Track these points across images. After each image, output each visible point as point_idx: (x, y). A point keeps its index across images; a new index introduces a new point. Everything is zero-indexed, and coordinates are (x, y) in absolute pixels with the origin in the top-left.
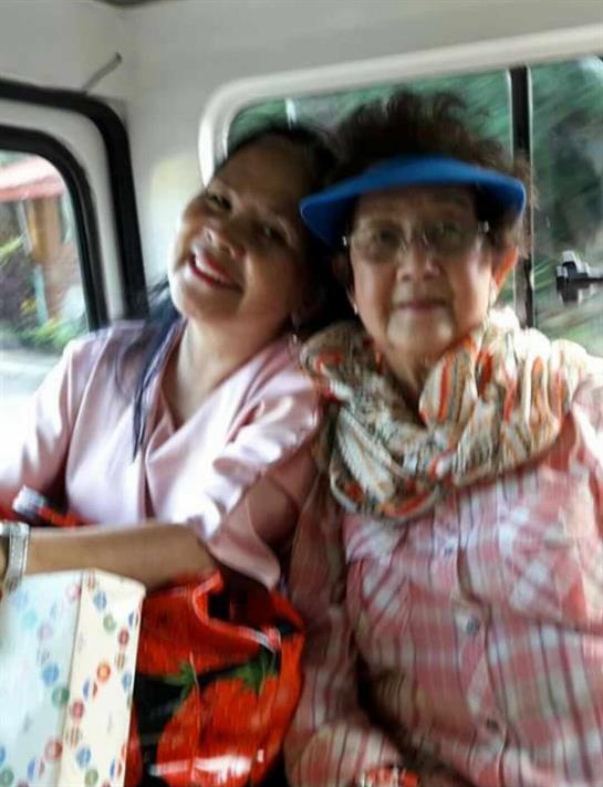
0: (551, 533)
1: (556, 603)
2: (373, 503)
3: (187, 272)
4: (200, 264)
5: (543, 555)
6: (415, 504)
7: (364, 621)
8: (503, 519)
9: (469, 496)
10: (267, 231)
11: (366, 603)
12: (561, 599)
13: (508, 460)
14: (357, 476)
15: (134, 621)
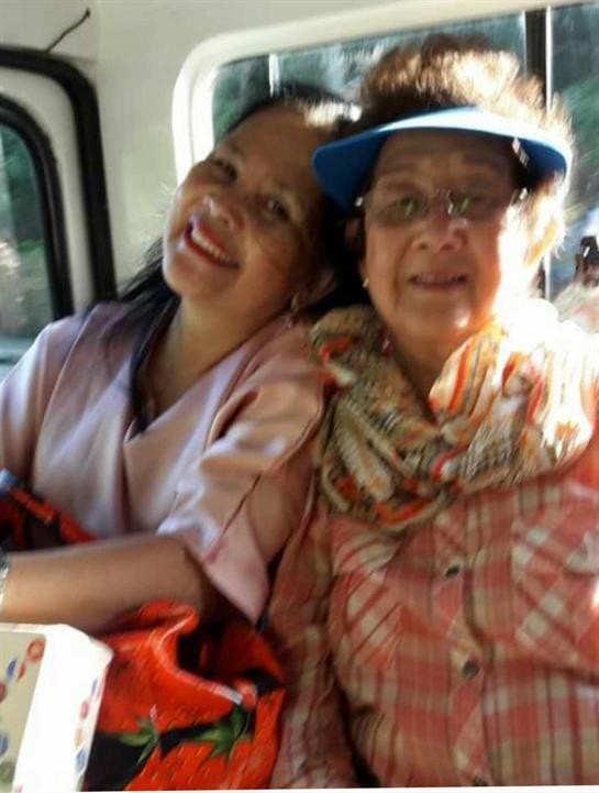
0: (572, 560)
1: (572, 640)
2: (368, 503)
3: (182, 245)
4: (196, 235)
5: (561, 583)
6: (415, 511)
7: (345, 646)
8: (518, 537)
9: (479, 505)
10: (271, 205)
11: (349, 627)
12: (579, 637)
13: (529, 467)
14: (352, 471)
15: (97, 691)
